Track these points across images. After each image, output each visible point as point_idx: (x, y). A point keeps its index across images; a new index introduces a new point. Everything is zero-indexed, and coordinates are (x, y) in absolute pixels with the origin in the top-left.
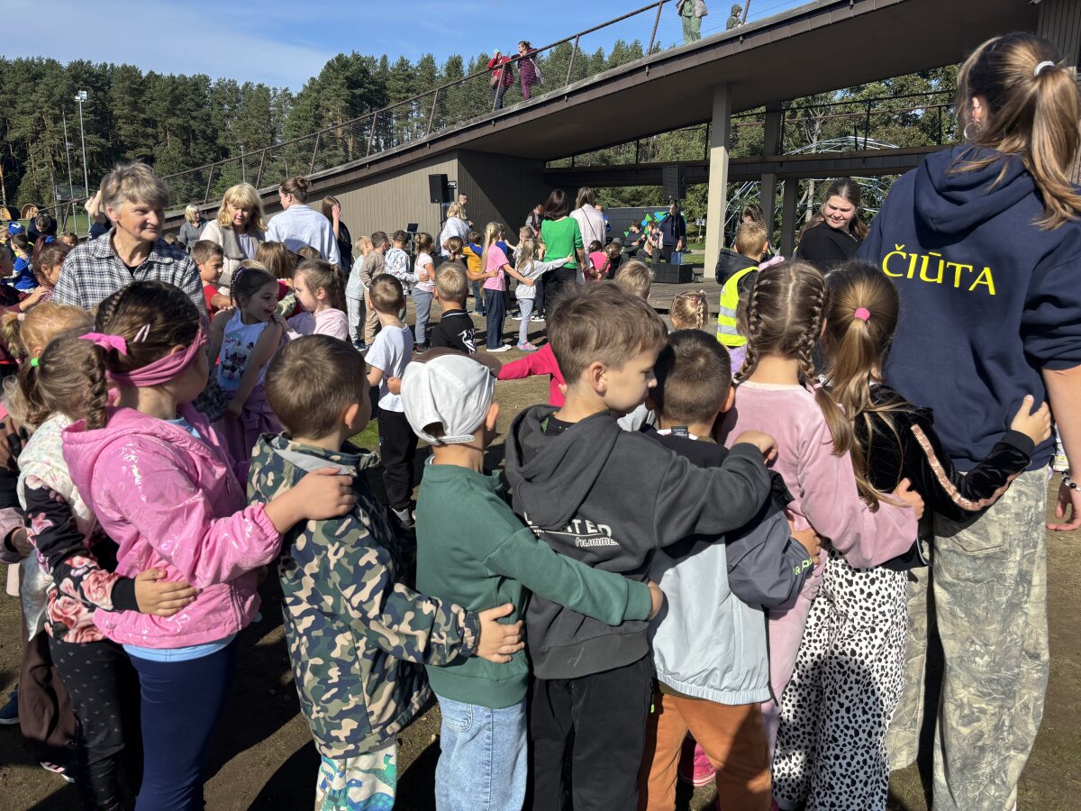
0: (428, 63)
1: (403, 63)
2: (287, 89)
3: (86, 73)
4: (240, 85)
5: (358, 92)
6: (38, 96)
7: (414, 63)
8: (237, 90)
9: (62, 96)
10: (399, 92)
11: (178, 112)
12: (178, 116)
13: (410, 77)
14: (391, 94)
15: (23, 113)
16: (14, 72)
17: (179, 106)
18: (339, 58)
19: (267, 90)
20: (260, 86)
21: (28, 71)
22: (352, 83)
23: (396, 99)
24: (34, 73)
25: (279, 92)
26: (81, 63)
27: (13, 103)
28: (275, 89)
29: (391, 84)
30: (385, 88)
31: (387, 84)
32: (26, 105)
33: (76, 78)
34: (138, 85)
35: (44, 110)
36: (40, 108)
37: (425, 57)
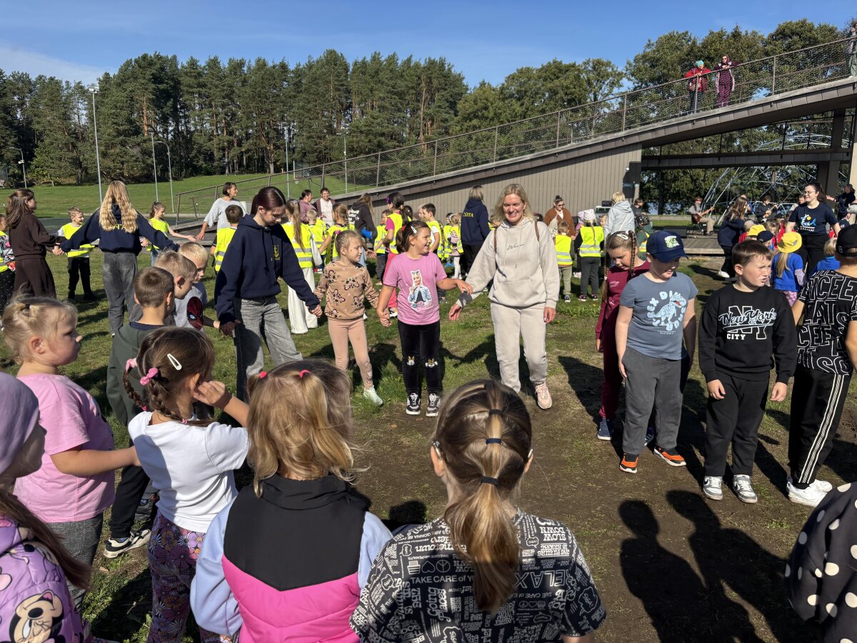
0: (214, 63)
1: (193, 63)
2: (79, 83)
4: (33, 78)
5: (162, 87)
7: (202, 63)
8: (30, 81)
10: (191, 87)
13: (200, 75)
14: (185, 89)
18: (145, 57)
19: (58, 83)
20: (52, 79)
22: (156, 79)
23: (188, 93)
25: (73, 85)
28: (67, 82)
29: (185, 80)
30: (179, 83)
31: (181, 79)
37: (212, 58)
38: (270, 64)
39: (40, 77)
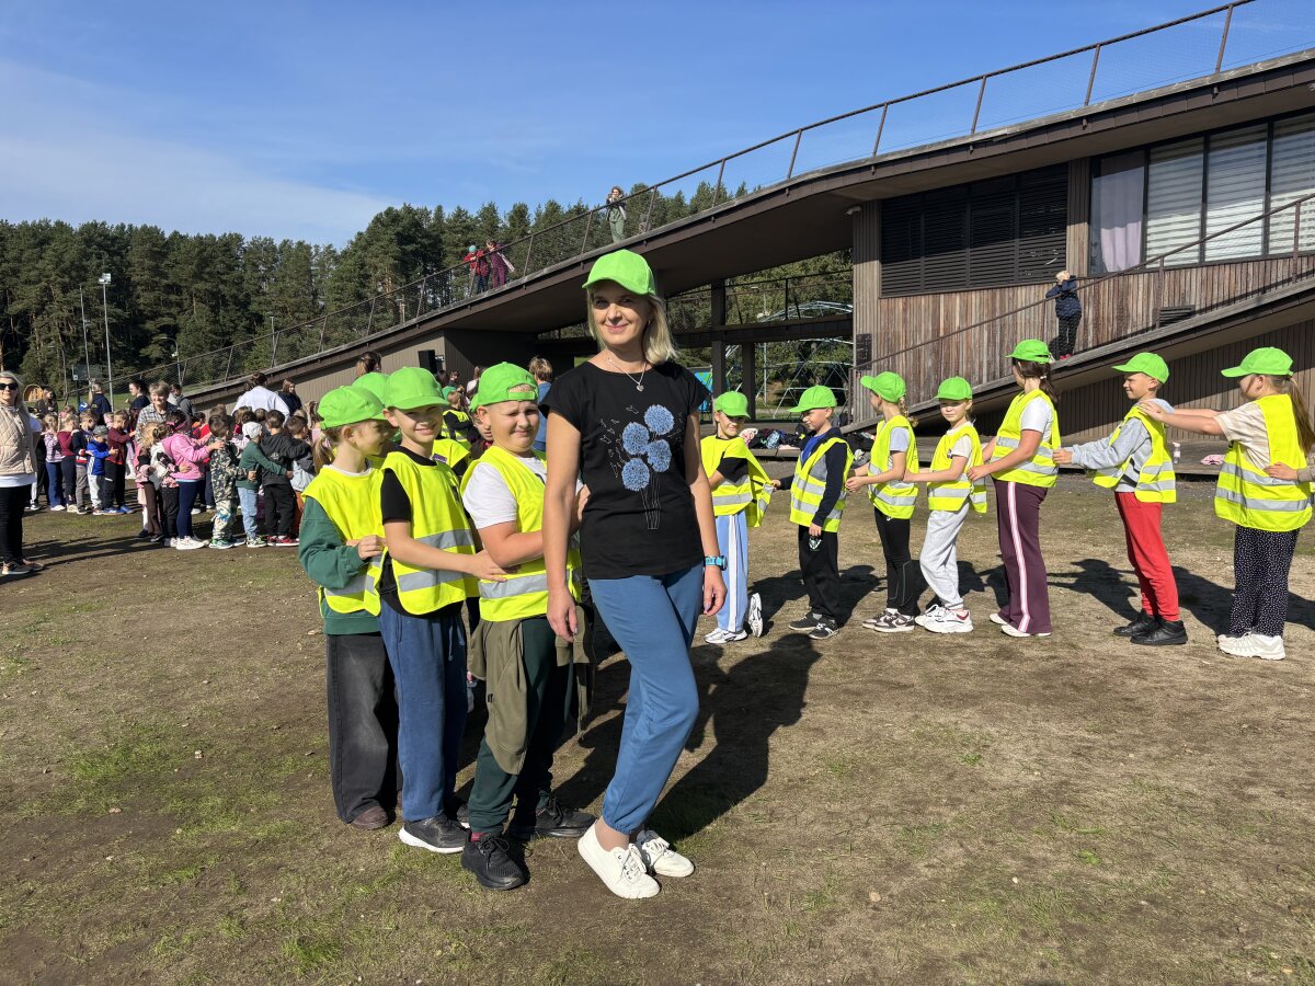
0: (489, 213)
1: (460, 214)
2: (330, 246)
3: (100, 236)
4: (278, 243)
5: (410, 248)
6: (46, 264)
7: (473, 212)
8: (274, 248)
9: (72, 263)
10: (457, 246)
11: (206, 277)
12: (206, 281)
13: (469, 228)
14: (448, 249)
15: (27, 282)
16: (19, 237)
17: (208, 270)
18: (389, 211)
19: (309, 248)
20: (300, 244)
21: (34, 235)
22: (403, 239)
24: (42, 237)
25: (322, 250)
26: (95, 225)
27: (15, 272)
28: (317, 246)
29: (447, 237)
30: (440, 241)
31: (442, 237)
32: (32, 273)
33: (88, 242)
34: (160, 247)
35: (52, 278)
36: (47, 276)
37: (486, 205)
38: (565, 209)
39: (285, 242)
